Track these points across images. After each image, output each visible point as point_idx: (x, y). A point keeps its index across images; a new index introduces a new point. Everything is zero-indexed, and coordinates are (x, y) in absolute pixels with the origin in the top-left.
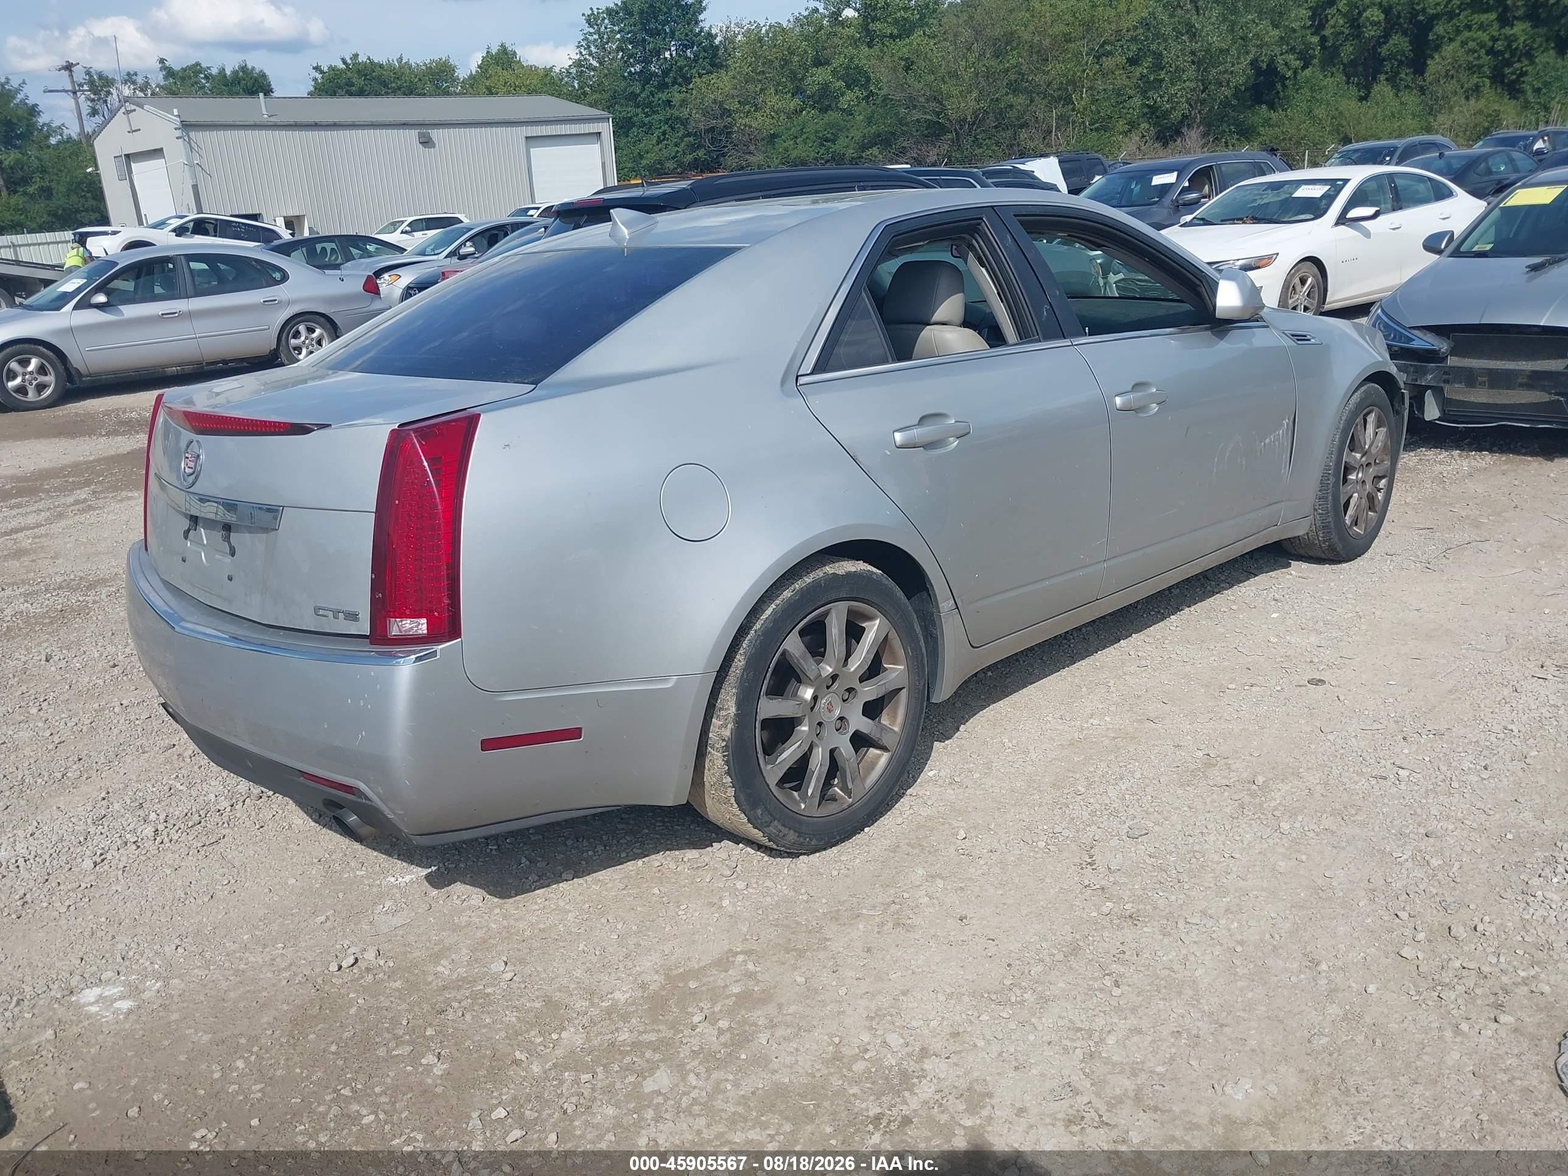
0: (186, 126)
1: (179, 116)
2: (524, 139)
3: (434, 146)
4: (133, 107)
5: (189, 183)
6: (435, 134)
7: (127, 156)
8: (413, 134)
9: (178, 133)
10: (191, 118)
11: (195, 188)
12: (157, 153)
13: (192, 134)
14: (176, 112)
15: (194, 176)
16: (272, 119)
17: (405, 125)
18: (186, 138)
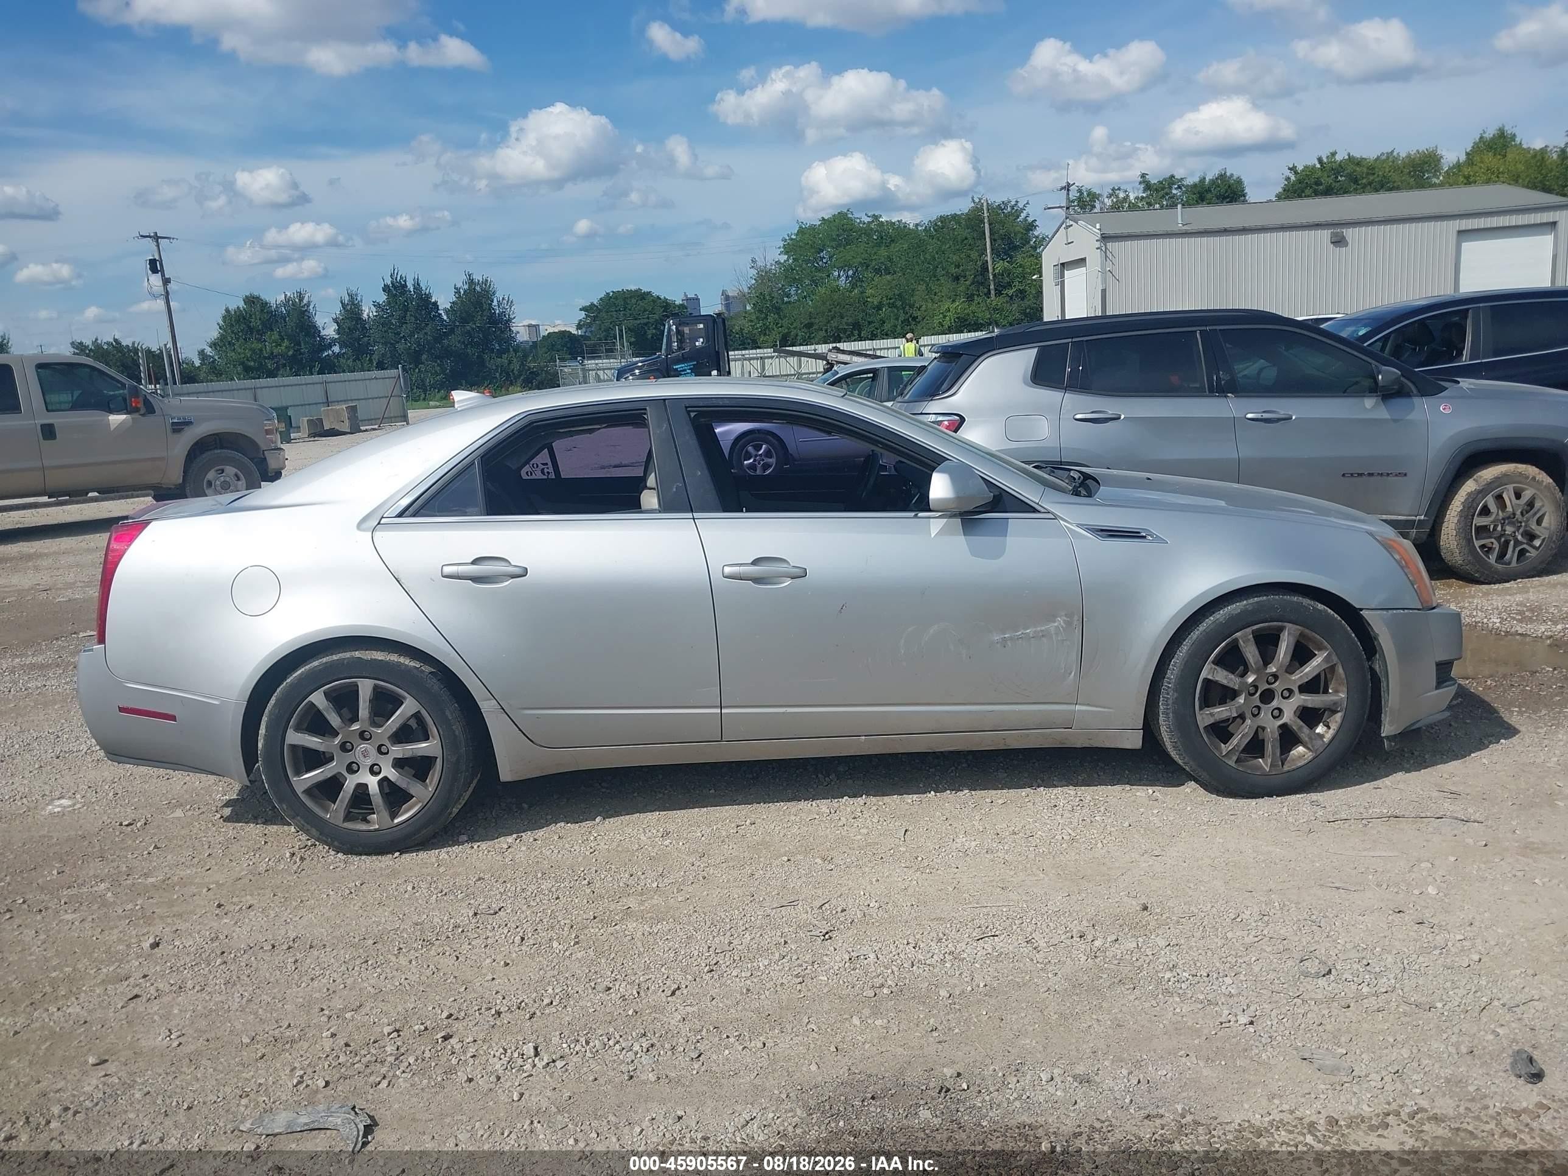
0: (1105, 238)
1: (1100, 229)
2: (1455, 234)
3: (1346, 244)
4: (1071, 223)
5: (1100, 288)
6: (1349, 233)
7: (1063, 264)
8: (1325, 234)
9: (1098, 244)
10: (1110, 232)
11: (1104, 291)
12: (1081, 262)
13: (1109, 245)
14: (1098, 226)
15: (1104, 281)
16: (1185, 228)
17: (1317, 226)
18: (1103, 248)
